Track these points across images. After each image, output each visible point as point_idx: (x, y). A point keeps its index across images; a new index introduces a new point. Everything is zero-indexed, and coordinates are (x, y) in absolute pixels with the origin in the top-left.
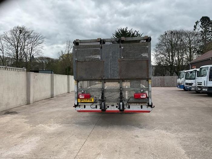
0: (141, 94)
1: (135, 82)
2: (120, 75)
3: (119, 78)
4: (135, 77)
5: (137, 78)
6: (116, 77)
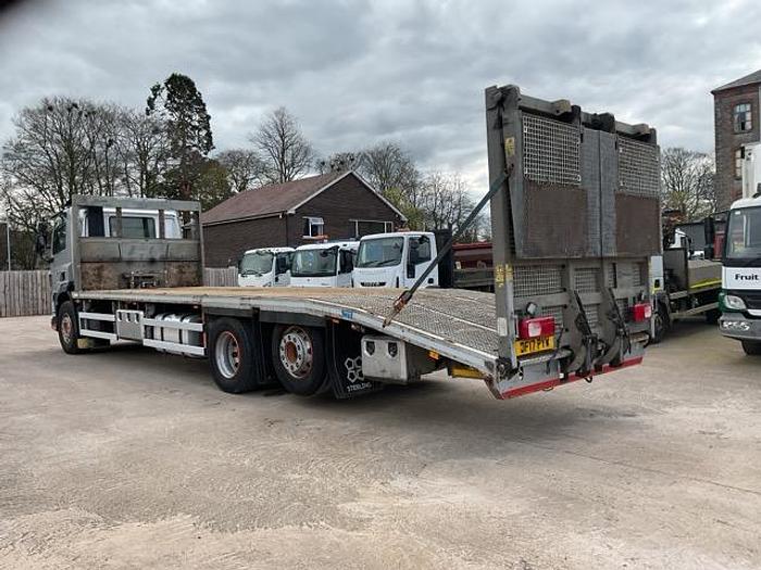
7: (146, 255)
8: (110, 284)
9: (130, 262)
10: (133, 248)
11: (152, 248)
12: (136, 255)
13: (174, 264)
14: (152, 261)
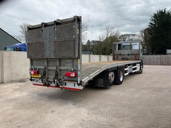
0: (71, 73)
1: (69, 61)
2: (54, 54)
3: (54, 57)
4: (65, 57)
5: (67, 57)
6: (52, 56)
7: (127, 53)
8: (119, 59)
9: (124, 55)
10: (124, 52)
11: (129, 52)
12: (125, 53)
13: (134, 55)
14: (129, 55)
